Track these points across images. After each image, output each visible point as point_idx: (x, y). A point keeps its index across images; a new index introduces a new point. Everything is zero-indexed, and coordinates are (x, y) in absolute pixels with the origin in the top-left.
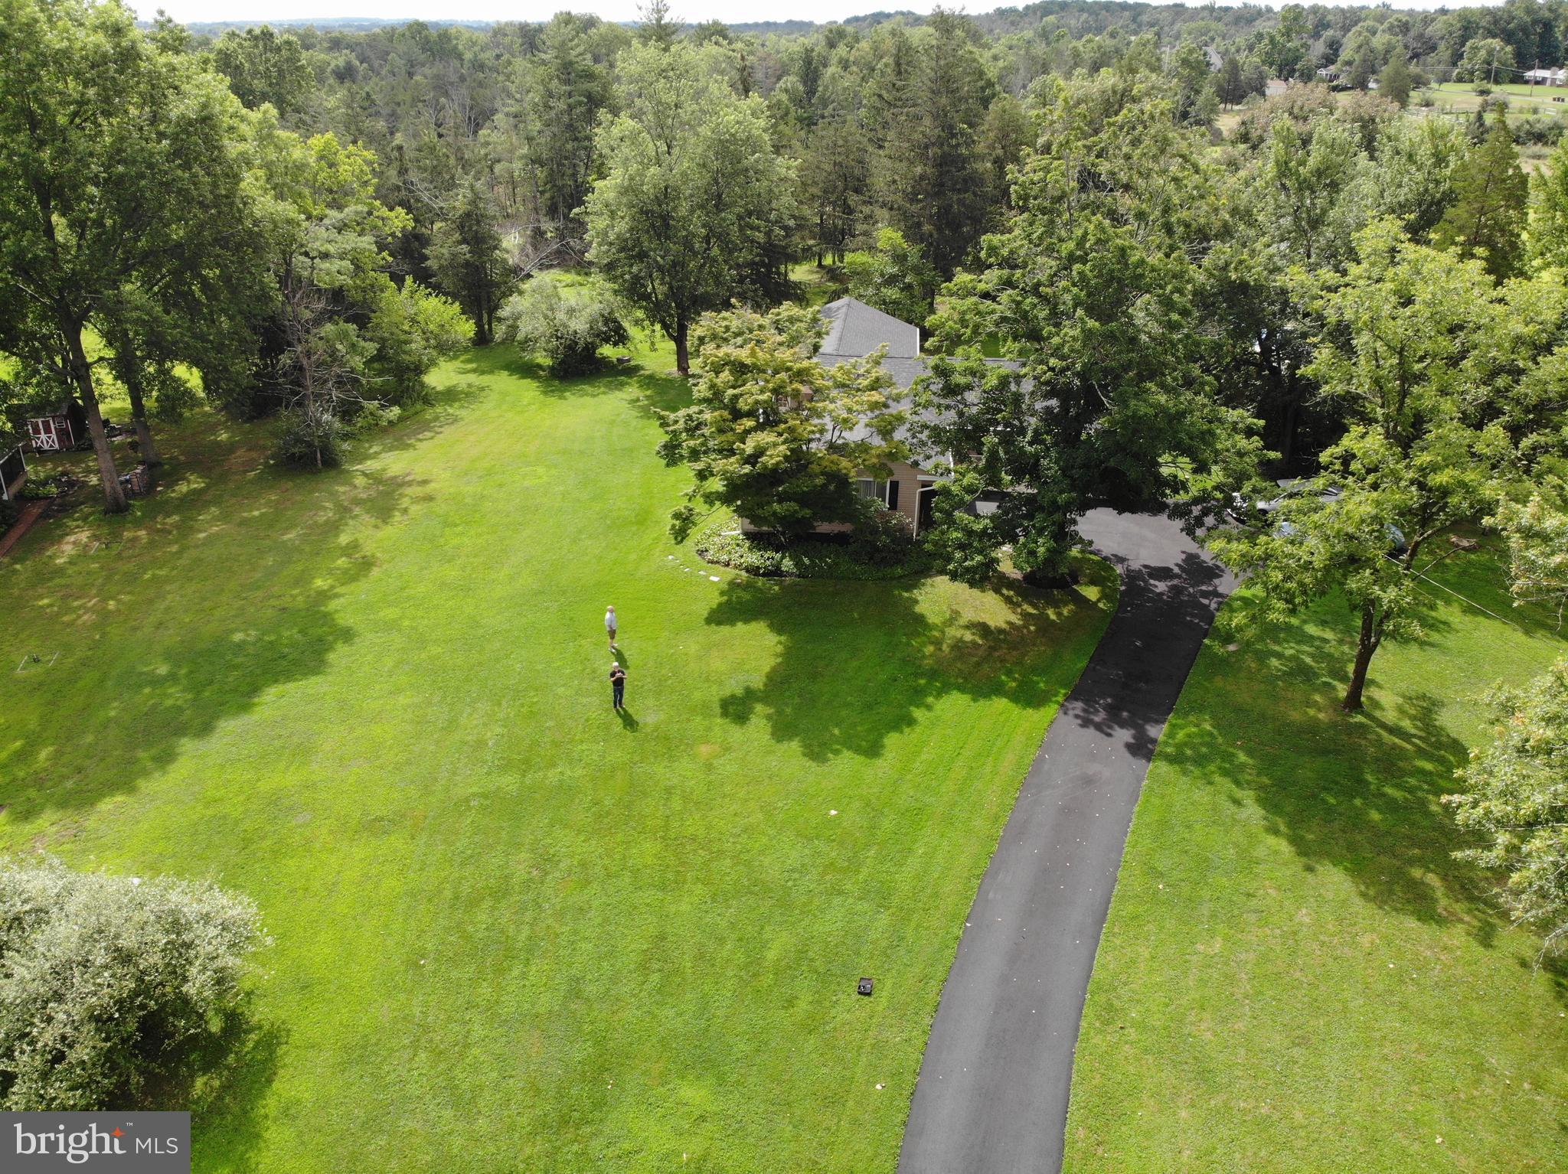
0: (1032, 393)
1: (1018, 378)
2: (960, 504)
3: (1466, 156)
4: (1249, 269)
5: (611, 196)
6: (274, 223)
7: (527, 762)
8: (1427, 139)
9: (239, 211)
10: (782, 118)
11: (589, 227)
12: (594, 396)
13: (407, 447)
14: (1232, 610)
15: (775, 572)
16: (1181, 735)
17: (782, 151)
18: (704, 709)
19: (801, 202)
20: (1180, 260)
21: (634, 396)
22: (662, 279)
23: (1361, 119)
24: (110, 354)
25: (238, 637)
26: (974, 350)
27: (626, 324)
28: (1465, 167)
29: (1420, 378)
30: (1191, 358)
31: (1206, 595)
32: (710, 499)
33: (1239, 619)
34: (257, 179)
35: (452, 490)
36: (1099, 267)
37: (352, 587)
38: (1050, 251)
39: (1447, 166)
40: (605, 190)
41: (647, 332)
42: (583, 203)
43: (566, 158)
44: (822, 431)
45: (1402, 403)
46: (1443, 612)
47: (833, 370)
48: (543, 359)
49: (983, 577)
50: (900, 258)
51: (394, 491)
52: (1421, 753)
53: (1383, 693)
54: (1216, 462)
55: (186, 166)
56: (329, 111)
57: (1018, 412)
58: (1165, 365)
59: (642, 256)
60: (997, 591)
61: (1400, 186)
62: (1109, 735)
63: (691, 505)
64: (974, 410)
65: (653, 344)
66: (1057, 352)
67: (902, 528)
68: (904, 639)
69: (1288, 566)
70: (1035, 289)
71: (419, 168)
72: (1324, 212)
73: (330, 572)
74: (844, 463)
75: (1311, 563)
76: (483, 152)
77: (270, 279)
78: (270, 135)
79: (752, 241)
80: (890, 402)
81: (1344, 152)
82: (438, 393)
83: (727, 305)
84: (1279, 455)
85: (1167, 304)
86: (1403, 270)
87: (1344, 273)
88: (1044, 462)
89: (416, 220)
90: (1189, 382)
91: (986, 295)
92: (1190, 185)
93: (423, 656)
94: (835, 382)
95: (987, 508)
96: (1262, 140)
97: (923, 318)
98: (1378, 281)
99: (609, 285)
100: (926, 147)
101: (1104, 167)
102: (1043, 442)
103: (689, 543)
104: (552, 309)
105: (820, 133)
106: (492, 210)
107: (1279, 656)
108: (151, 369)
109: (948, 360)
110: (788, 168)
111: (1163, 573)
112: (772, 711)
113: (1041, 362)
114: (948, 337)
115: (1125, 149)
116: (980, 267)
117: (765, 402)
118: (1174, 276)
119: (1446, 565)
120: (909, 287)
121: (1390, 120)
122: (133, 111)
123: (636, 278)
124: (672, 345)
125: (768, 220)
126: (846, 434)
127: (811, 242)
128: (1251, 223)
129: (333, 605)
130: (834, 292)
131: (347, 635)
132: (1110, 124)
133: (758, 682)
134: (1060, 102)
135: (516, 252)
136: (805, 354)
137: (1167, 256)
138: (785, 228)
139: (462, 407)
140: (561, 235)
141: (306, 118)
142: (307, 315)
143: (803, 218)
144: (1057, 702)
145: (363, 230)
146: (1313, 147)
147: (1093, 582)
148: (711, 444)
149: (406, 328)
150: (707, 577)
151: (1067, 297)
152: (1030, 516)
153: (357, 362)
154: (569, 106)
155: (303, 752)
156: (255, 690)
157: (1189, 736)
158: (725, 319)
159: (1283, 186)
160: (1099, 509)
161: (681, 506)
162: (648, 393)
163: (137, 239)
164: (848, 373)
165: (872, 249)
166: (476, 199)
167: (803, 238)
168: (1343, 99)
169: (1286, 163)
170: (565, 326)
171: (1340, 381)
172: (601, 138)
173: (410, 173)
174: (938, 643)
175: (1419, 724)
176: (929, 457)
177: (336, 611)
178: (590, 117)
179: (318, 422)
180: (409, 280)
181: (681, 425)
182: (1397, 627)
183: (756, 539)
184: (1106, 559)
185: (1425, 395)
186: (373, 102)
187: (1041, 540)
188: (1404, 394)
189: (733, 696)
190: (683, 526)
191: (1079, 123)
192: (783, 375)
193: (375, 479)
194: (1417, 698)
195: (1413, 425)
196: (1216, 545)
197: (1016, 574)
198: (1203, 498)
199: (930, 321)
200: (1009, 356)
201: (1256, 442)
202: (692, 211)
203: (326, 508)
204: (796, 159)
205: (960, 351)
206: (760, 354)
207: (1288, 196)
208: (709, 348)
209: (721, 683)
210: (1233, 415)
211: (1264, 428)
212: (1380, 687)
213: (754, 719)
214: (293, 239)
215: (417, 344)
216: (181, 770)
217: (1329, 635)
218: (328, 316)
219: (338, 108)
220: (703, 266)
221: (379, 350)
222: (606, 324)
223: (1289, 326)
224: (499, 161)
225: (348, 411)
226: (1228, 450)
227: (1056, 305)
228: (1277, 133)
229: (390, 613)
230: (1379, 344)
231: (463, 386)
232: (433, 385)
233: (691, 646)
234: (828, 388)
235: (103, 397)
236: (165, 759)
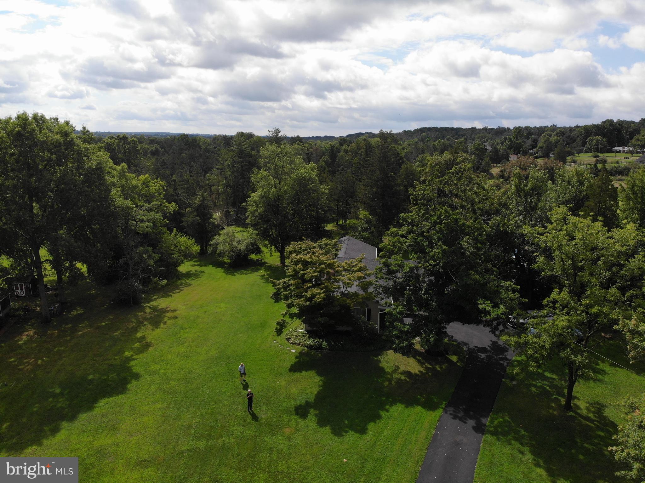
0: (423, 274)
1: (417, 268)
2: (397, 319)
3: (591, 181)
4: (508, 226)
5: (257, 199)
6: (123, 208)
7: (209, 435)
8: (575, 176)
9: (109, 203)
10: (322, 171)
11: (248, 210)
12: (246, 274)
13: (169, 296)
14: (514, 366)
15: (319, 348)
16: (496, 422)
17: (323, 183)
18: (288, 412)
19: (330, 201)
20: (480, 223)
21: (263, 274)
22: (276, 229)
23: (548, 169)
24: (51, 258)
25: (91, 377)
26: (399, 257)
27: (261, 246)
28: (591, 186)
29: (581, 269)
30: (487, 261)
31: (502, 359)
32: (292, 316)
33: (516, 370)
34: (117, 191)
35: (185, 314)
36: (447, 225)
37: (141, 355)
38: (427, 220)
39: (584, 186)
40: (255, 196)
41: (269, 249)
42: (246, 201)
43: (240, 185)
44: (339, 288)
45: (575, 279)
46: (602, 366)
47: (343, 264)
48: (226, 260)
49: (408, 351)
50: (368, 221)
51: (161, 315)
52: (598, 428)
53: (580, 402)
54: (501, 303)
55: (90, 186)
56: (148, 166)
57: (418, 281)
58: (477, 264)
59: (268, 221)
60: (414, 357)
61: (565, 194)
62: (465, 423)
63: (284, 319)
64: (400, 280)
65: (271, 253)
66: (432, 258)
67: (373, 329)
68: (375, 379)
69: (535, 347)
70: (422, 234)
71: (182, 188)
72: (536, 204)
73: (132, 349)
74: (348, 301)
75: (544, 346)
76: (207, 182)
77: (119, 229)
78: (124, 175)
79: (311, 215)
80: (366, 276)
81: (541, 181)
82: (183, 274)
83: (301, 240)
84: (527, 300)
85: (476, 240)
86: (570, 226)
87: (546, 228)
88: (431, 302)
89: (179, 207)
90: (487, 271)
91: (402, 236)
92: (482, 195)
93: (168, 386)
94: (344, 268)
95: (408, 321)
96: (509, 177)
97: (378, 244)
98: (560, 231)
99: (254, 232)
100: (378, 181)
101: (447, 188)
102: (429, 294)
103: (283, 335)
104: (232, 241)
105: (337, 177)
106: (210, 204)
107: (535, 386)
108: (67, 265)
109: (389, 260)
110: (325, 189)
111: (483, 350)
112: (317, 412)
113: (426, 262)
114: (388, 252)
115: (455, 182)
116: (400, 226)
117: (316, 276)
118: (478, 229)
119: (601, 346)
120: (372, 232)
121: (559, 169)
122: (70, 165)
123: (265, 229)
124: (279, 254)
125: (317, 208)
126: (349, 289)
127: (334, 216)
128: (508, 209)
129: (132, 363)
130: (343, 234)
131: (137, 376)
132: (448, 173)
133: (311, 398)
134: (429, 165)
135: (219, 219)
136: (331, 257)
137: (475, 221)
138: (324, 211)
139: (192, 279)
140: (237, 213)
141: (139, 169)
142: (133, 243)
143: (331, 207)
144: (442, 408)
145: (158, 211)
146: (530, 179)
147: (454, 354)
148: (293, 293)
149: (172, 248)
150: (290, 350)
151: (435, 237)
152: (426, 325)
153: (151, 262)
154: (242, 166)
155: (114, 429)
156: (96, 400)
157: (499, 422)
158: (300, 244)
159: (519, 195)
160: (455, 322)
161: (280, 319)
162: (268, 273)
163: (67, 213)
164: (349, 265)
165: (357, 218)
166: (204, 199)
167: (331, 214)
168: (540, 161)
169: (519, 186)
170: (237, 247)
171: (549, 270)
172: (253, 178)
173: (178, 190)
174: (390, 381)
175: (596, 415)
176: (383, 299)
177: (133, 366)
178: (250, 171)
179: (133, 286)
180: (175, 230)
181: (281, 286)
182: (583, 373)
183: (311, 333)
184: (459, 343)
185: (585, 276)
186: (165, 163)
187: (431, 335)
188: (575, 275)
189: (301, 405)
190: (281, 328)
191: (436, 173)
192: (323, 266)
193: (154, 309)
194: (595, 404)
195: (581, 288)
196: (504, 338)
197: (422, 350)
198: (497, 318)
199: (381, 245)
200: (413, 259)
201: (517, 295)
202: (288, 205)
203: (132, 322)
204: (328, 186)
205: (393, 257)
206: (314, 258)
207: (521, 198)
208: (293, 256)
209: (295, 399)
210: (506, 284)
211: (520, 289)
212: (579, 399)
213: (310, 416)
214: (129, 214)
215: (176, 255)
216: (61, 436)
217: (555, 377)
218: (141, 244)
219: (152, 165)
220: (292, 224)
221: (160, 257)
222: (253, 246)
223: (526, 248)
224: (214, 186)
225: (145, 282)
226: (506, 298)
227: (431, 240)
228: (515, 175)
229: (155, 367)
230: (563, 255)
231: (194, 271)
232: (181, 271)
233: (282, 382)
234: (341, 271)
235: (46, 275)
236: (55, 431)
